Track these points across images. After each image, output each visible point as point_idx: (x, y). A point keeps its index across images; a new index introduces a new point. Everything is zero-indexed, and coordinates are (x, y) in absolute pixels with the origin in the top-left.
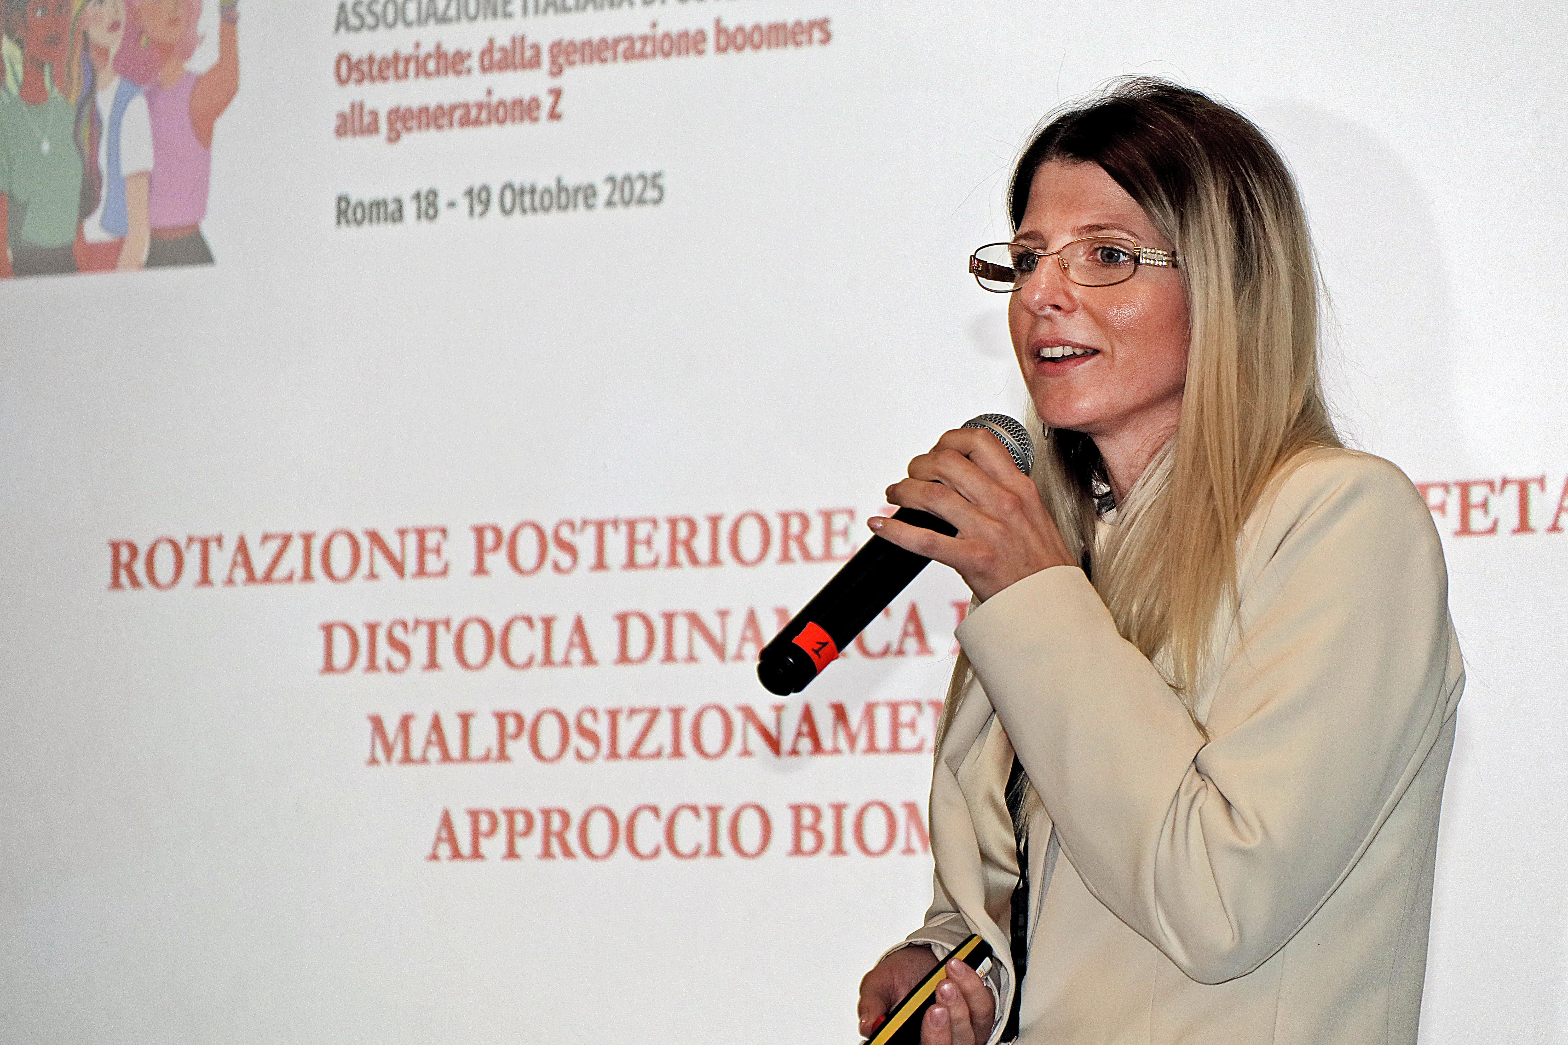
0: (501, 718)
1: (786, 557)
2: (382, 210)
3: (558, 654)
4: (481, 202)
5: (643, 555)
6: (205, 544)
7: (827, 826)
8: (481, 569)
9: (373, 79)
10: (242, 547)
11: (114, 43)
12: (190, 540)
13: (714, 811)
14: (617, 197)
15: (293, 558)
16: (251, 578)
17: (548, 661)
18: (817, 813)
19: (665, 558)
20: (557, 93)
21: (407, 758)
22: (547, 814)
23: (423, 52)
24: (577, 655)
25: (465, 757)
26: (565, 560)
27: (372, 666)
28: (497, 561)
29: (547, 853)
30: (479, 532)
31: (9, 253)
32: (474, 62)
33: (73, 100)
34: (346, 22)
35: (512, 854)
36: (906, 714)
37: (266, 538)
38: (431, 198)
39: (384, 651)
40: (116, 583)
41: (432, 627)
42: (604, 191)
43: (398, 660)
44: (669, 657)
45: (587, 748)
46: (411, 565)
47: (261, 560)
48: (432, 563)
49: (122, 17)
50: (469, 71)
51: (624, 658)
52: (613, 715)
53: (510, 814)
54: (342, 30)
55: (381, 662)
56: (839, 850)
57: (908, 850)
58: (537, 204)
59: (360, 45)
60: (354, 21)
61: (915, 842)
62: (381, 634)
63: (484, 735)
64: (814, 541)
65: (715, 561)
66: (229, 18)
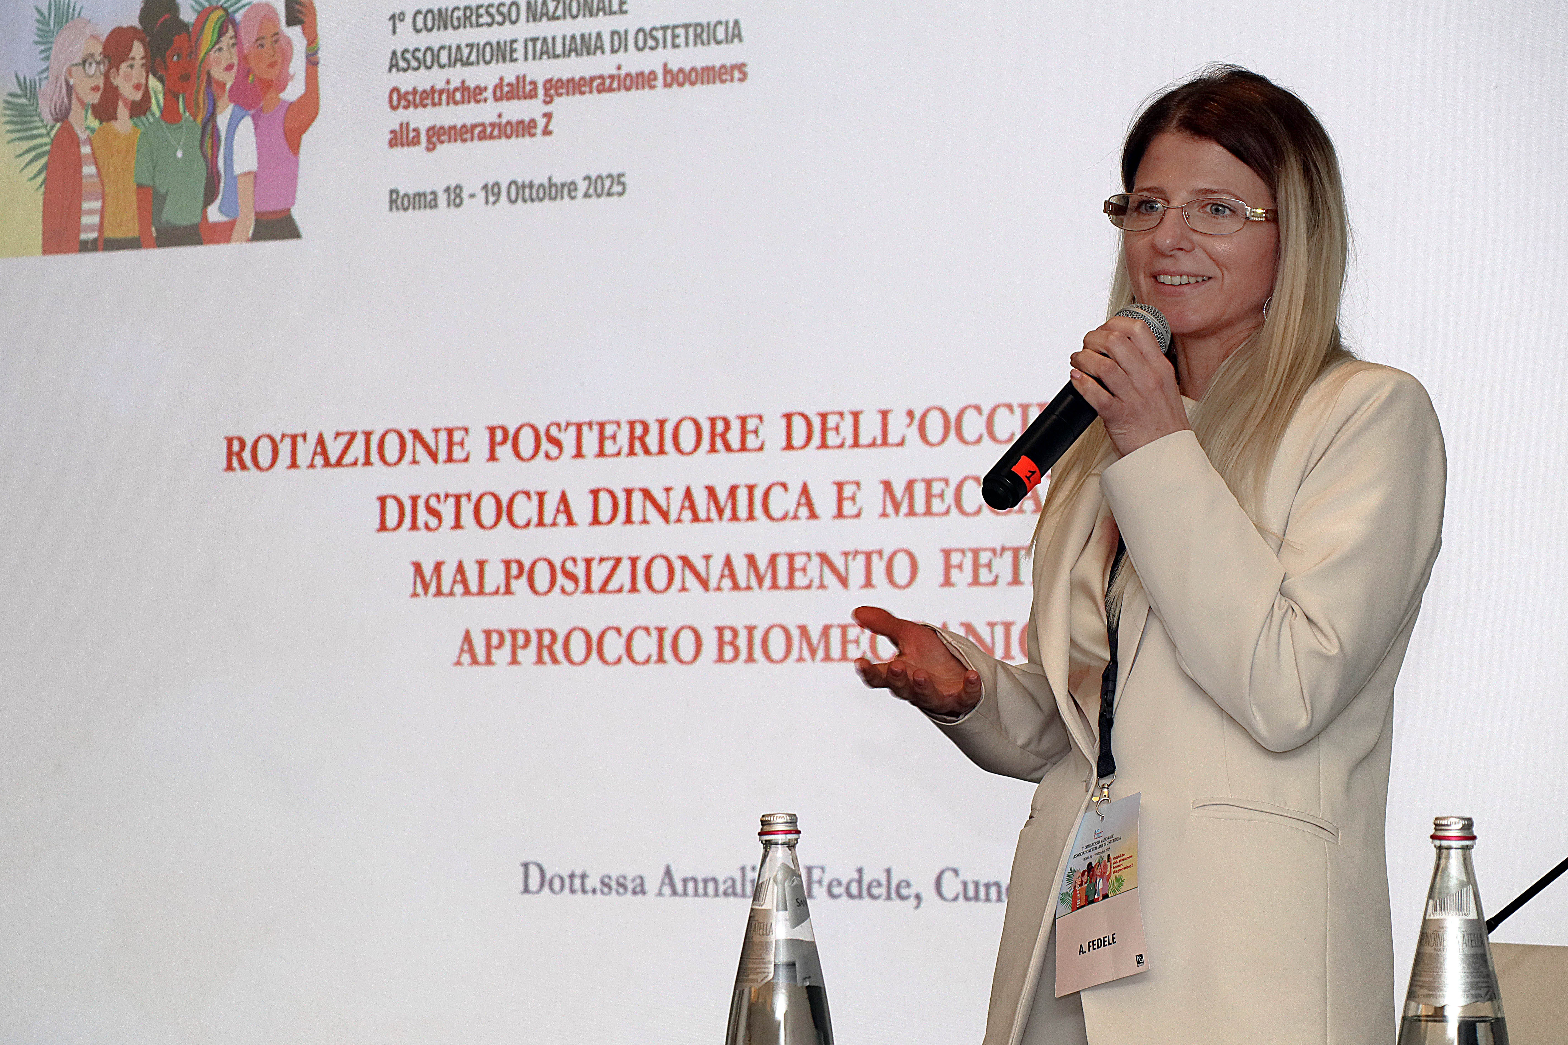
0: (507, 563)
1: (713, 449)
2: (422, 199)
3: (548, 519)
4: (494, 194)
5: (610, 448)
6: (294, 438)
7: (742, 642)
8: (492, 457)
9: (416, 106)
10: (321, 441)
11: (229, 79)
12: (284, 436)
13: (661, 631)
14: (592, 191)
15: (357, 450)
16: (327, 463)
17: (541, 523)
18: (735, 632)
19: (625, 450)
20: (548, 116)
21: (439, 593)
22: (540, 633)
23: (452, 87)
24: (562, 519)
25: (481, 592)
26: (554, 451)
27: (414, 526)
28: (504, 452)
29: (540, 661)
30: (492, 430)
31: (153, 229)
32: (489, 94)
33: (199, 120)
34: (397, 65)
35: (514, 661)
36: (799, 562)
37: (338, 435)
38: (458, 191)
39: (423, 515)
40: (229, 467)
41: (458, 498)
42: (582, 186)
43: (433, 522)
44: (629, 520)
45: (569, 586)
46: (442, 455)
47: (334, 450)
48: (458, 453)
49: (235, 61)
50: (485, 100)
51: (596, 521)
52: (588, 562)
53: (514, 633)
54: (394, 70)
55: (420, 523)
57: (801, 659)
58: (534, 196)
59: (407, 81)
60: (403, 64)
61: (806, 654)
62: (421, 504)
63: (495, 576)
64: (734, 437)
65: (662, 451)
66: (312, 61)
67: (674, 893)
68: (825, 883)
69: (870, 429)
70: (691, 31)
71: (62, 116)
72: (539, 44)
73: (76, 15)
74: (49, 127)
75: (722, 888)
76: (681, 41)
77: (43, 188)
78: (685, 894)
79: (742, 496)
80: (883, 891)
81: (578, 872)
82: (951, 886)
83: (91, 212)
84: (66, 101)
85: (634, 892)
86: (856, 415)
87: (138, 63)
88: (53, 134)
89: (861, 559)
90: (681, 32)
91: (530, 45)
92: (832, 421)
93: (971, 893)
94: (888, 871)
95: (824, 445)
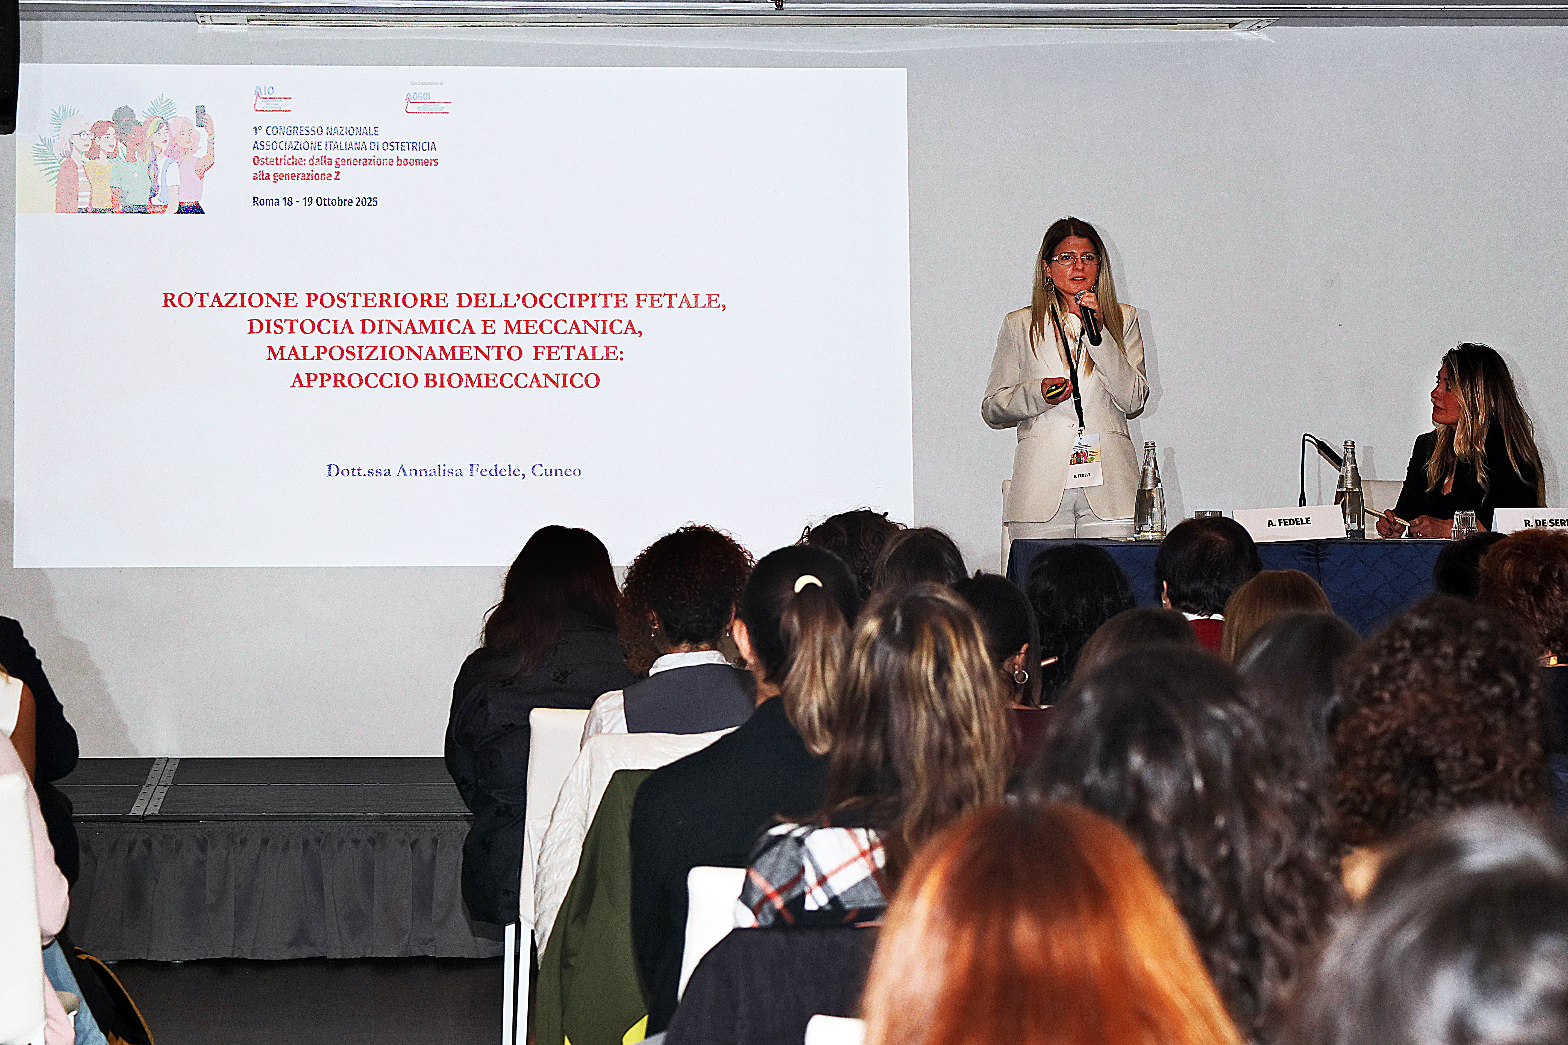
0: (318, 348)
1: (423, 306)
2: (271, 202)
3: (339, 330)
4: (309, 202)
5: (370, 303)
6: (202, 294)
7: (438, 379)
8: (309, 305)
9: (267, 164)
10: (217, 296)
11: (165, 147)
12: (196, 293)
13: (397, 375)
14: (360, 203)
15: (237, 300)
16: (220, 305)
17: (335, 332)
18: (434, 376)
19: (379, 304)
20: (338, 173)
21: (282, 358)
22: (336, 375)
23: (287, 158)
24: (346, 330)
25: (305, 358)
26: (341, 304)
27: (268, 332)
28: (316, 303)
29: (336, 386)
30: (309, 295)
31: (120, 206)
32: (307, 162)
33: (147, 162)
34: (257, 147)
35: (322, 386)
36: (465, 350)
37: (226, 294)
38: (290, 199)
39: (273, 328)
40: (166, 305)
41: (292, 321)
42: (355, 201)
43: (279, 330)
44: (381, 332)
45: (351, 357)
46: (283, 303)
47: (224, 300)
48: (291, 303)
49: (168, 140)
50: (305, 164)
51: (364, 332)
52: (360, 348)
53: (322, 375)
54: (256, 149)
55: (272, 330)
56: (442, 386)
57: (467, 386)
58: (330, 203)
59: (262, 154)
60: (260, 147)
61: (469, 384)
62: (272, 323)
63: (312, 352)
64: (433, 301)
65: (397, 306)
66: (211, 143)
67: (405, 475)
68: (479, 471)
69: (499, 300)
70: (411, 145)
71: (67, 156)
72: (333, 144)
73: (75, 114)
74: (59, 160)
75: (428, 473)
76: (406, 148)
77: (56, 185)
78: (411, 475)
79: (437, 325)
80: (507, 473)
81: (356, 468)
82: (539, 470)
83: (85, 197)
84: (69, 149)
85: (385, 475)
86: (492, 295)
87: (111, 136)
88: (61, 163)
89: (496, 349)
90: (406, 145)
91: (328, 144)
92: (481, 297)
93: (548, 472)
94: (510, 466)
95: (477, 306)
